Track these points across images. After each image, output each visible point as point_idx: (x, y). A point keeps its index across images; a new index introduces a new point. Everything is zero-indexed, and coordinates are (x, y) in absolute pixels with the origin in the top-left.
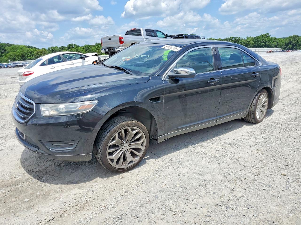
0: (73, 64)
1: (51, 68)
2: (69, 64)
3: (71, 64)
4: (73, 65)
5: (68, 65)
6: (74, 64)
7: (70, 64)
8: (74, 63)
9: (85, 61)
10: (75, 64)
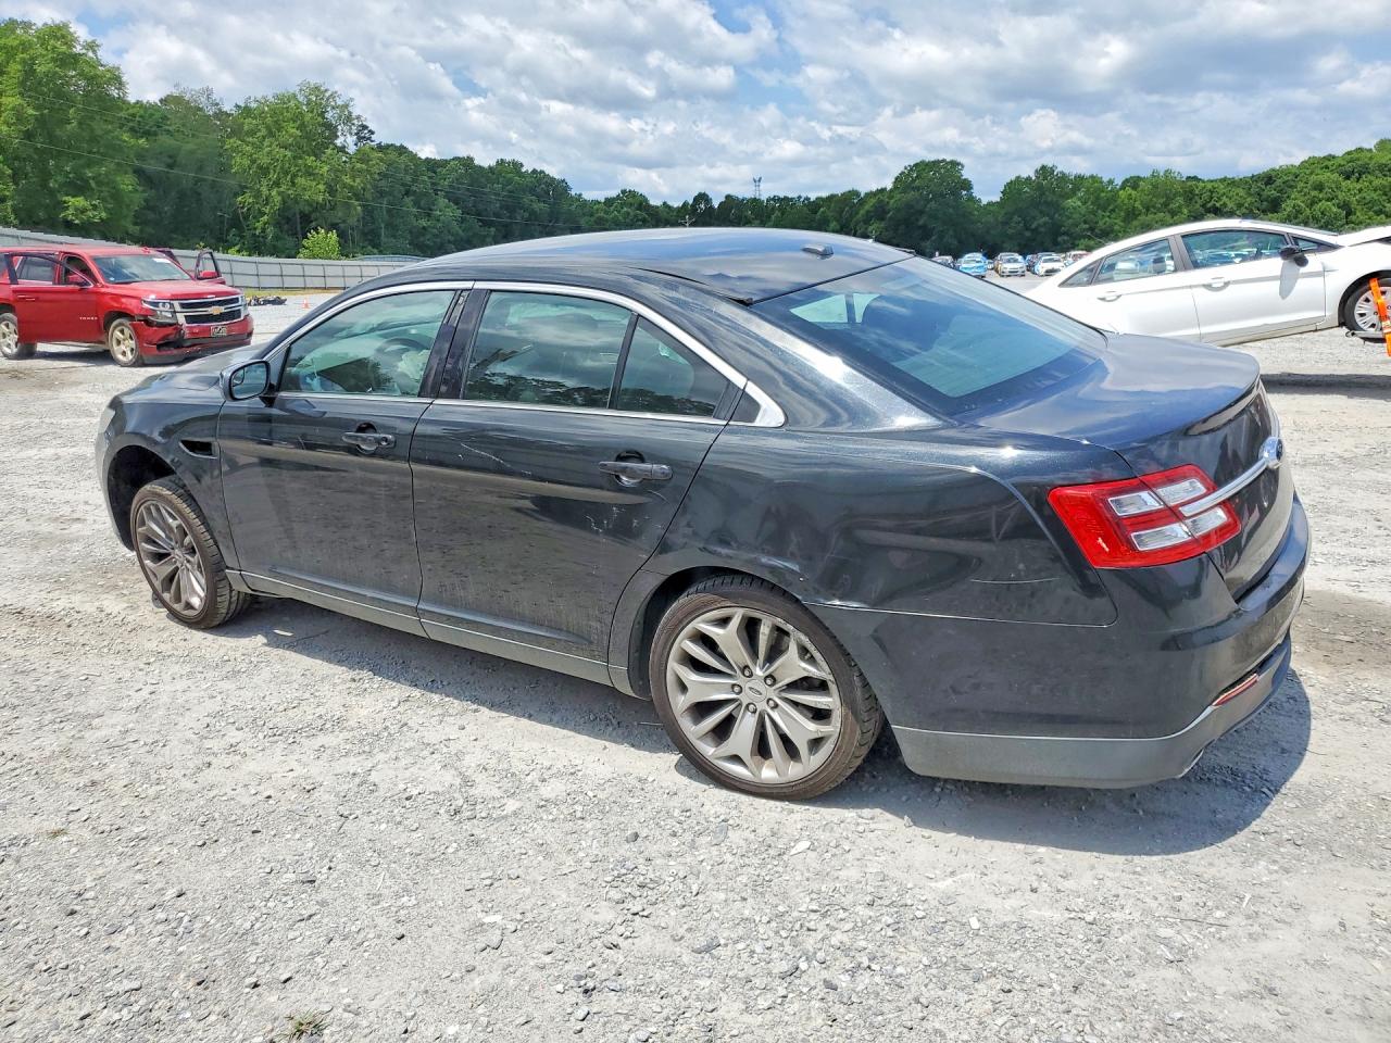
0: (1219, 285)
1: (1103, 299)
2: (1196, 286)
3: (1208, 287)
4: (1218, 289)
5: (1190, 287)
6: (1227, 284)
7: (1204, 286)
8: (1226, 280)
9: (1303, 270)
10: (1230, 286)
